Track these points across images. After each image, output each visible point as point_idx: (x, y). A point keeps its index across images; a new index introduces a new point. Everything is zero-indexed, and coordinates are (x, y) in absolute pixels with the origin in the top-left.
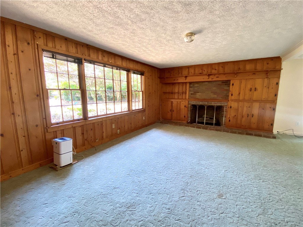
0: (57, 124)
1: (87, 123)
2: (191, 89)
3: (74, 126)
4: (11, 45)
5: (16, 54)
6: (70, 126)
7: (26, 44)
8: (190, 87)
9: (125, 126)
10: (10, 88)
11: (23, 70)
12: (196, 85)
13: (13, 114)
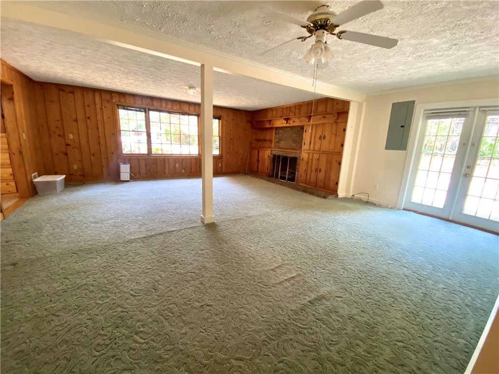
0: (127, 154)
1: (150, 158)
2: (277, 136)
3: (139, 158)
4: (99, 104)
5: (101, 109)
6: (135, 158)
7: (107, 102)
8: (276, 134)
9: (191, 168)
10: (98, 129)
11: (105, 118)
12: (281, 131)
13: (99, 144)
